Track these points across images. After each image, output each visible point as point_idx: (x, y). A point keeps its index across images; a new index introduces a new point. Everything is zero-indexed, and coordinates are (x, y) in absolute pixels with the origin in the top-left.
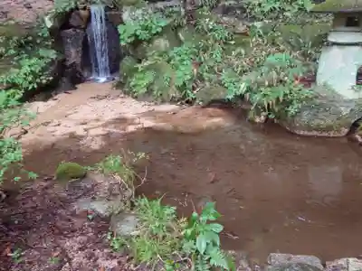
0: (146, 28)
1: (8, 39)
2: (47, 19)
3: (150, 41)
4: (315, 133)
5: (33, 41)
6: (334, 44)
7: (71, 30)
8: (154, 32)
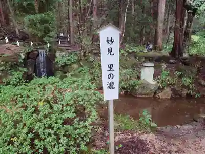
0: (68, 60)
1: (6, 62)
2: (22, 55)
3: (70, 65)
4: (144, 96)
5: (17, 64)
6: (145, 66)
7: (30, 60)
8: (73, 61)
